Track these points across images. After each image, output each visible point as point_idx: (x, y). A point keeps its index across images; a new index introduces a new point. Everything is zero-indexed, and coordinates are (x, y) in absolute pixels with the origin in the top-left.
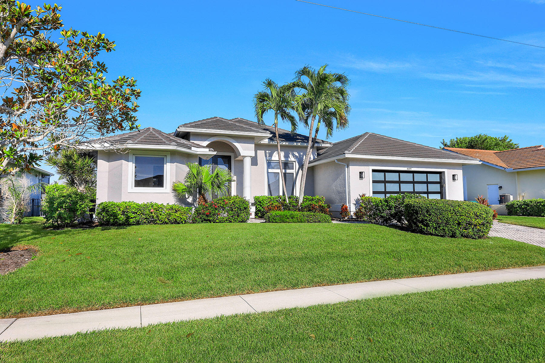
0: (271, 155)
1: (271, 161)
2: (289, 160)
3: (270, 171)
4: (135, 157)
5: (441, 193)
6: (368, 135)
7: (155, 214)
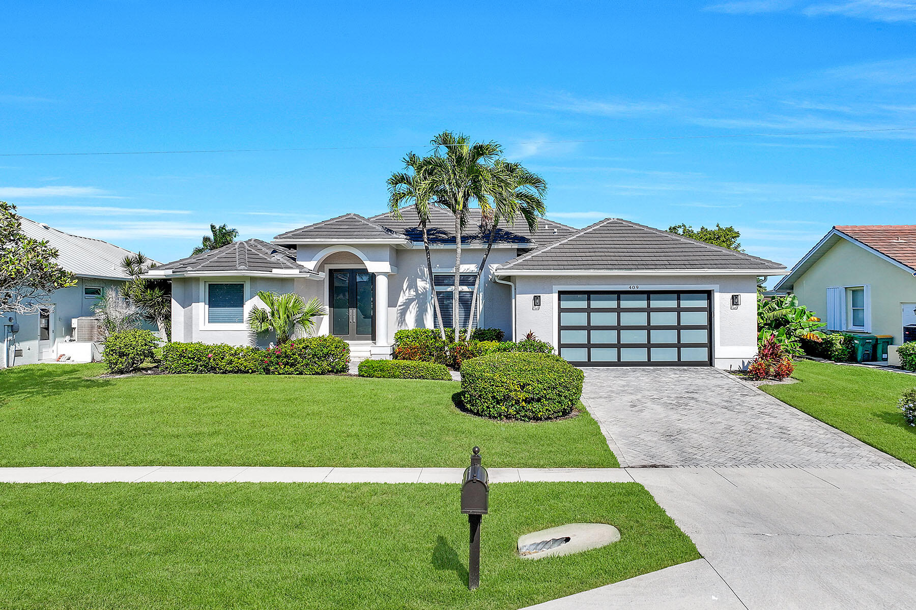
3: (438, 289)
4: (208, 285)
5: (710, 328)
6: (605, 223)
7: (214, 360)
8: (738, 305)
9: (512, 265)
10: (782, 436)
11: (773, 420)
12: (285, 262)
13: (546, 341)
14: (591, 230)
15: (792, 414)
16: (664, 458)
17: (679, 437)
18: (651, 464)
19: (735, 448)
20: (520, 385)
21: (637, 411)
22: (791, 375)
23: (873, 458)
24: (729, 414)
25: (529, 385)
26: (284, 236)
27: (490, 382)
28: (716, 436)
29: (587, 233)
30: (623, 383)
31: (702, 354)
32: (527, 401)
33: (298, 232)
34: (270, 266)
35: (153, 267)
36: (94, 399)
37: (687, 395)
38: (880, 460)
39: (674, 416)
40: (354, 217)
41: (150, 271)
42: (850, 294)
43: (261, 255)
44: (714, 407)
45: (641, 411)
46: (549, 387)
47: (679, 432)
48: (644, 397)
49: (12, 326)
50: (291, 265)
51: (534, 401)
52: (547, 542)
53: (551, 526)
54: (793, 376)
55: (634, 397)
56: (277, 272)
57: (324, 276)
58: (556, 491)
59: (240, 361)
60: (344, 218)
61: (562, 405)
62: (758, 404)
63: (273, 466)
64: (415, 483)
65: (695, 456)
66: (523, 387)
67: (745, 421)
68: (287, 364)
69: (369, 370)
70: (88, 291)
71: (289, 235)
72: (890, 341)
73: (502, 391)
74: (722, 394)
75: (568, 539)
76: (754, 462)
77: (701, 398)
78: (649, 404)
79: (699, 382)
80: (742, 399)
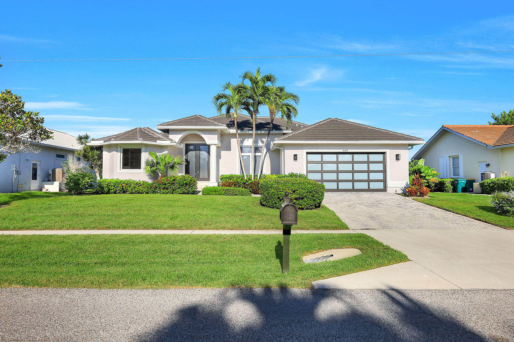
0: (242, 142)
1: (243, 147)
2: (259, 145)
3: (243, 154)
4: (122, 149)
5: (384, 171)
6: (329, 120)
7: (125, 187)
8: (399, 159)
9: (282, 138)
10: (432, 217)
11: (425, 212)
12: (163, 137)
13: (302, 173)
14: (322, 123)
15: (434, 209)
16: (372, 226)
17: (378, 218)
18: (366, 228)
19: (409, 222)
20: (293, 191)
21: (352, 208)
22: (427, 195)
23: (483, 226)
24: (400, 209)
25: (297, 190)
26: (162, 125)
27: (276, 189)
28: (397, 217)
29: (320, 124)
30: (342, 198)
31: (380, 185)
32: (296, 199)
33: (170, 123)
34: (155, 139)
35: (93, 140)
36: (61, 201)
37: (376, 202)
38: (487, 226)
39: (372, 210)
40: (199, 116)
41: (91, 142)
42: (451, 159)
43: (150, 134)
44: (392, 207)
45: (354, 208)
46: (308, 192)
47: (377, 216)
48: (354, 203)
49: (17, 171)
50: (166, 139)
51: (300, 199)
52: (320, 258)
53: (320, 251)
54: (429, 195)
55: (349, 203)
56: (159, 142)
57: (183, 146)
58: (319, 238)
59: (139, 187)
60: (194, 117)
61: (315, 202)
62: (414, 206)
63: (161, 229)
64: (241, 234)
65: (388, 225)
66: (294, 192)
67: (410, 212)
68: (164, 188)
69: (208, 192)
70: (58, 156)
71: (165, 124)
72: (474, 181)
73: (283, 194)
74: (394, 202)
75: (332, 256)
76: (421, 227)
77: (384, 203)
78: (357, 206)
79: (382, 198)
80: (405, 203)
